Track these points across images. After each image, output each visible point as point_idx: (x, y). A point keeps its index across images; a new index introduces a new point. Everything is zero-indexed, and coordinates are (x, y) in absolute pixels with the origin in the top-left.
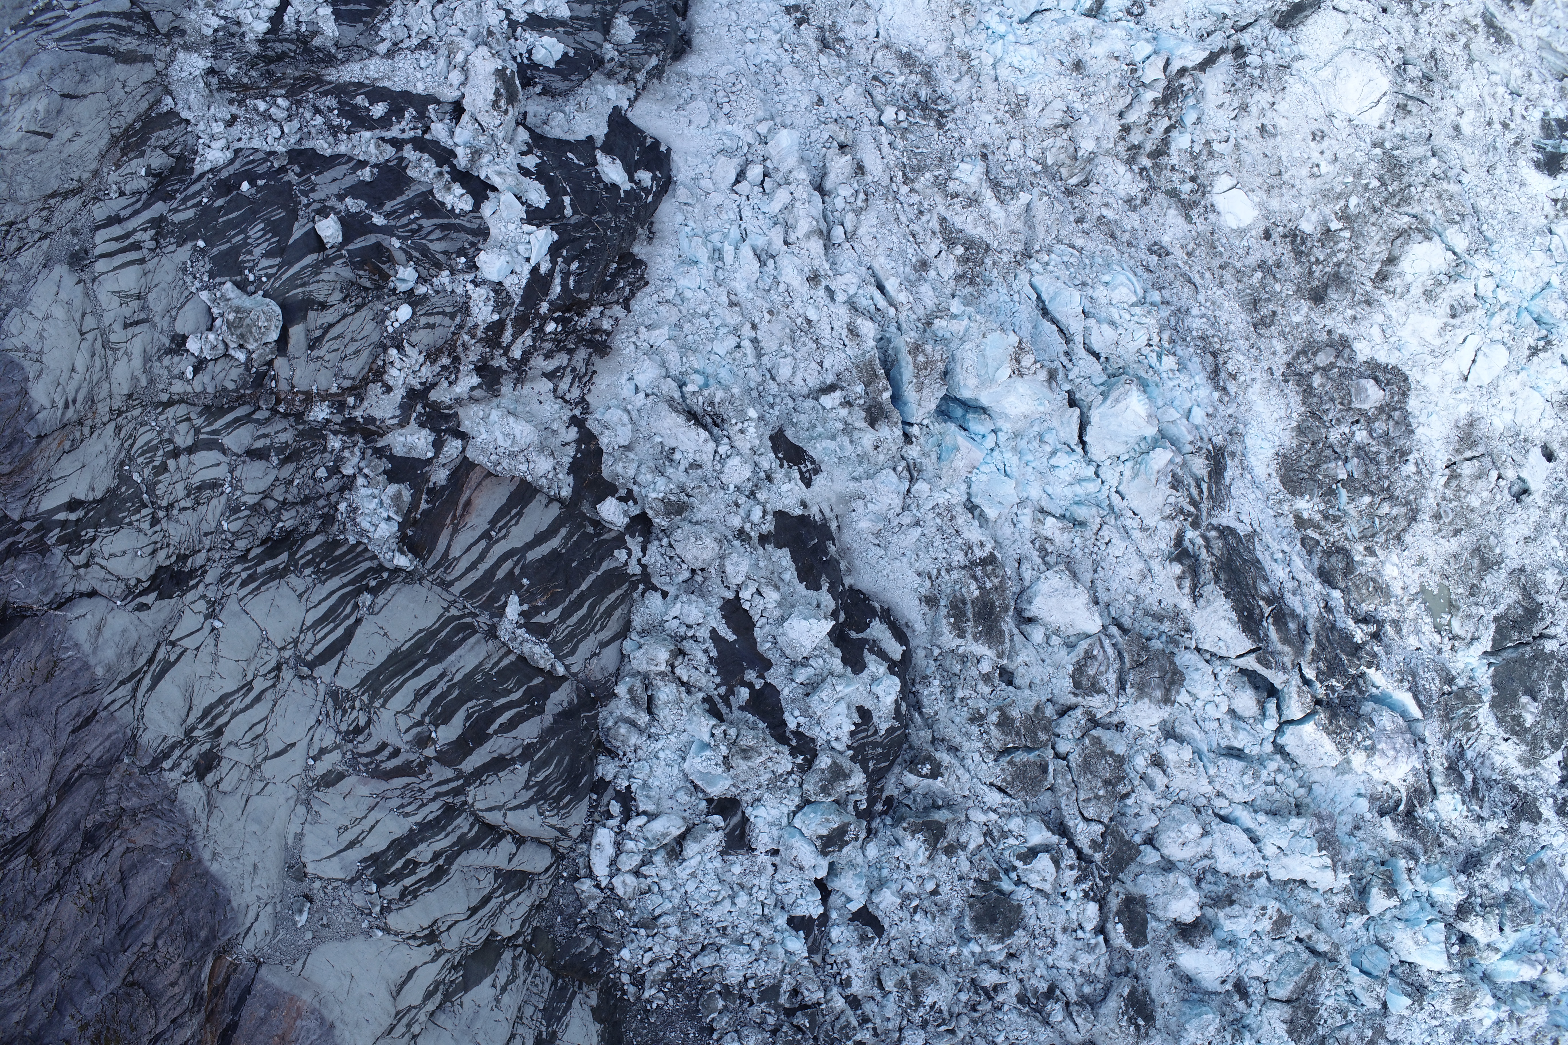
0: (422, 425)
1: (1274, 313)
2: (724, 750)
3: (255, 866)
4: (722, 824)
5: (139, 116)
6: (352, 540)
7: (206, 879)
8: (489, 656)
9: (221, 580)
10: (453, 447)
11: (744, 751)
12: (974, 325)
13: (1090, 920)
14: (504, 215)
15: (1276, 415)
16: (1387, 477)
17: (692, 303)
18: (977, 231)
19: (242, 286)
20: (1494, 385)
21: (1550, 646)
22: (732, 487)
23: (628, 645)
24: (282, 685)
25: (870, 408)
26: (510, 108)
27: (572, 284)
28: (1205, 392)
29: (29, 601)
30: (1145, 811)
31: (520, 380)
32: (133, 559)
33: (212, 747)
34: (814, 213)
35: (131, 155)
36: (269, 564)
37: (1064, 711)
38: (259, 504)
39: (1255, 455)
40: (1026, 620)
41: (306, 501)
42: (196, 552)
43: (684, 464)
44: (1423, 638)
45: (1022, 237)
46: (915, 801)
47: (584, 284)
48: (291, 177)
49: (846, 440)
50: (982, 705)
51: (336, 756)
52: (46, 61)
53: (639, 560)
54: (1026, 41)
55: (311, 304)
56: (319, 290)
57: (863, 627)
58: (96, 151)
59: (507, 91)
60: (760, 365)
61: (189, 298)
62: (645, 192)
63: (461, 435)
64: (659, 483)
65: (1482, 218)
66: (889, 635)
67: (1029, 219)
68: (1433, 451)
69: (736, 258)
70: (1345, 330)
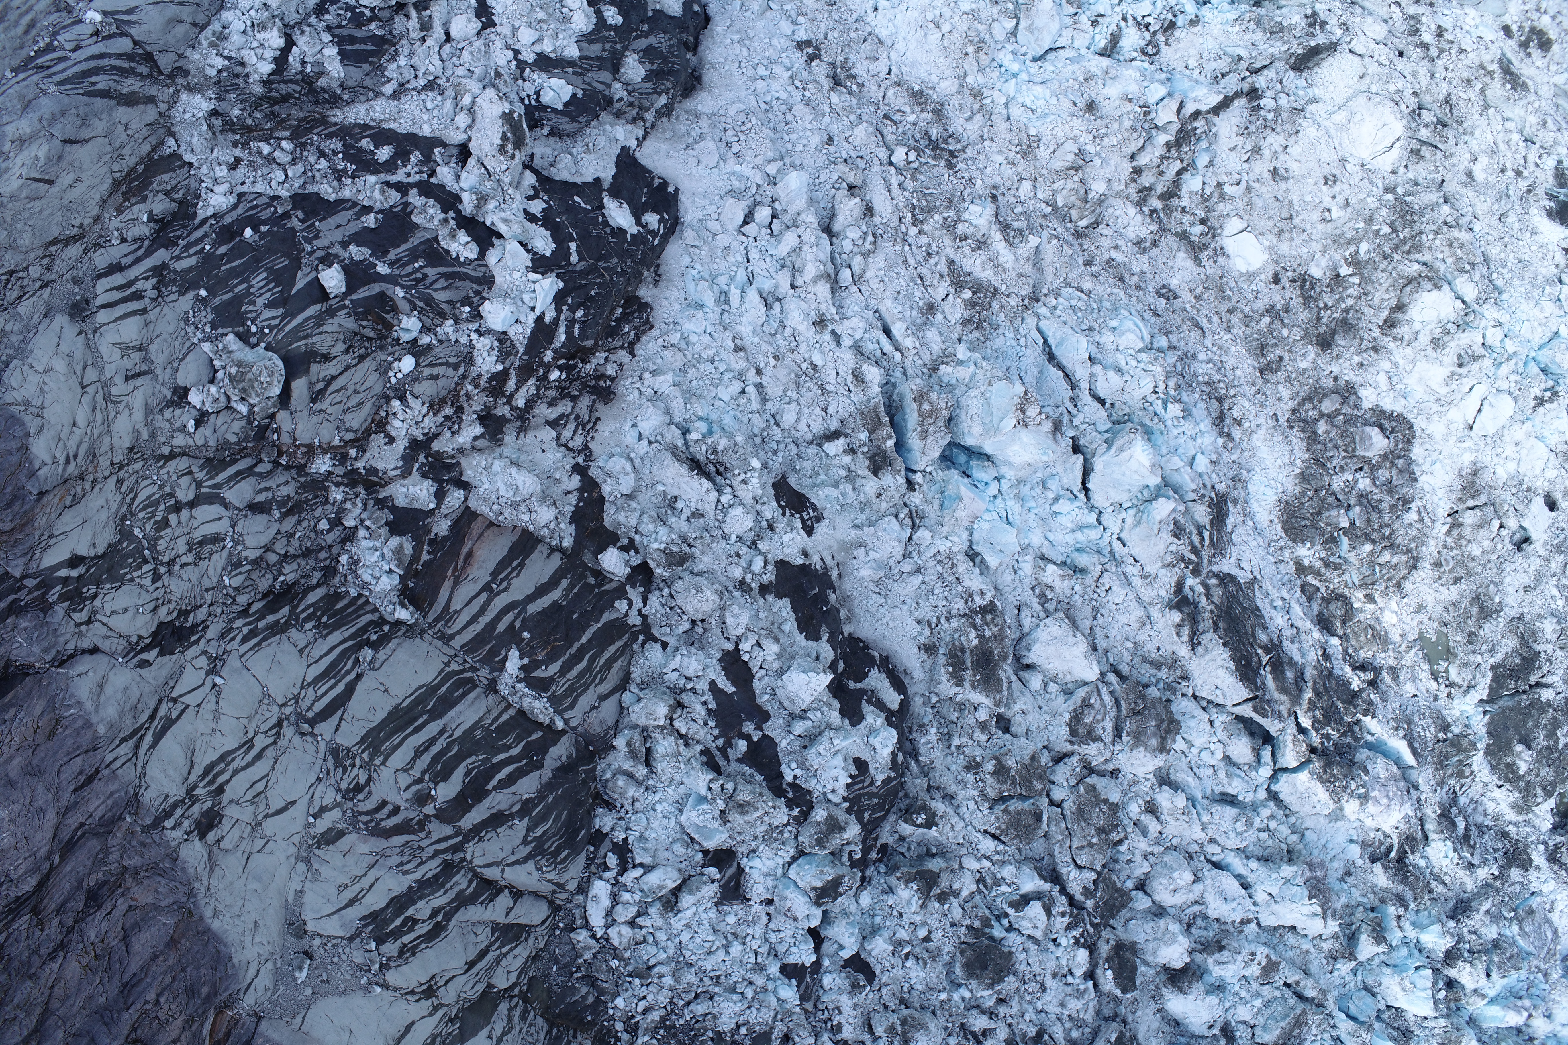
0: (424, 476)
1: (1281, 358)
2: (721, 804)
3: (256, 923)
4: (718, 876)
5: (142, 159)
6: (353, 593)
7: (207, 935)
8: (489, 711)
9: (222, 636)
10: (455, 497)
11: (740, 805)
12: (980, 372)
13: (1080, 966)
14: (510, 263)
15: (1279, 462)
16: (1388, 526)
17: (697, 348)
18: (985, 274)
19: (244, 337)
20: (1499, 435)
21: (1546, 694)
22: (733, 537)
23: (627, 697)
24: (283, 743)
25: (874, 456)
26: (517, 153)
27: (576, 332)
28: (1210, 439)
29: (31, 659)
30: (1138, 858)
31: (523, 429)
32: (134, 617)
33: (214, 805)
34: (822, 257)
35: (133, 200)
36: (271, 618)
37: (1059, 758)
38: (261, 558)
39: (1257, 501)
40: (1024, 667)
41: (307, 553)
42: (198, 607)
43: (687, 513)
44: (1420, 685)
45: (1030, 281)
46: (909, 849)
47: (589, 332)
48: (295, 223)
49: (849, 488)
50: (978, 753)
51: (336, 814)
52: (46, 106)
53: (639, 611)
54: (1040, 80)
55: (313, 356)
56: (321, 342)
57: (861, 676)
58: (97, 197)
59: (514, 135)
60: (764, 411)
61: (191, 348)
62: (652, 234)
63: (464, 485)
64: (661, 534)
65: (1493, 266)
66: (887, 684)
67: (1037, 263)
68: (1436, 500)
69: (743, 302)
70: (1351, 377)
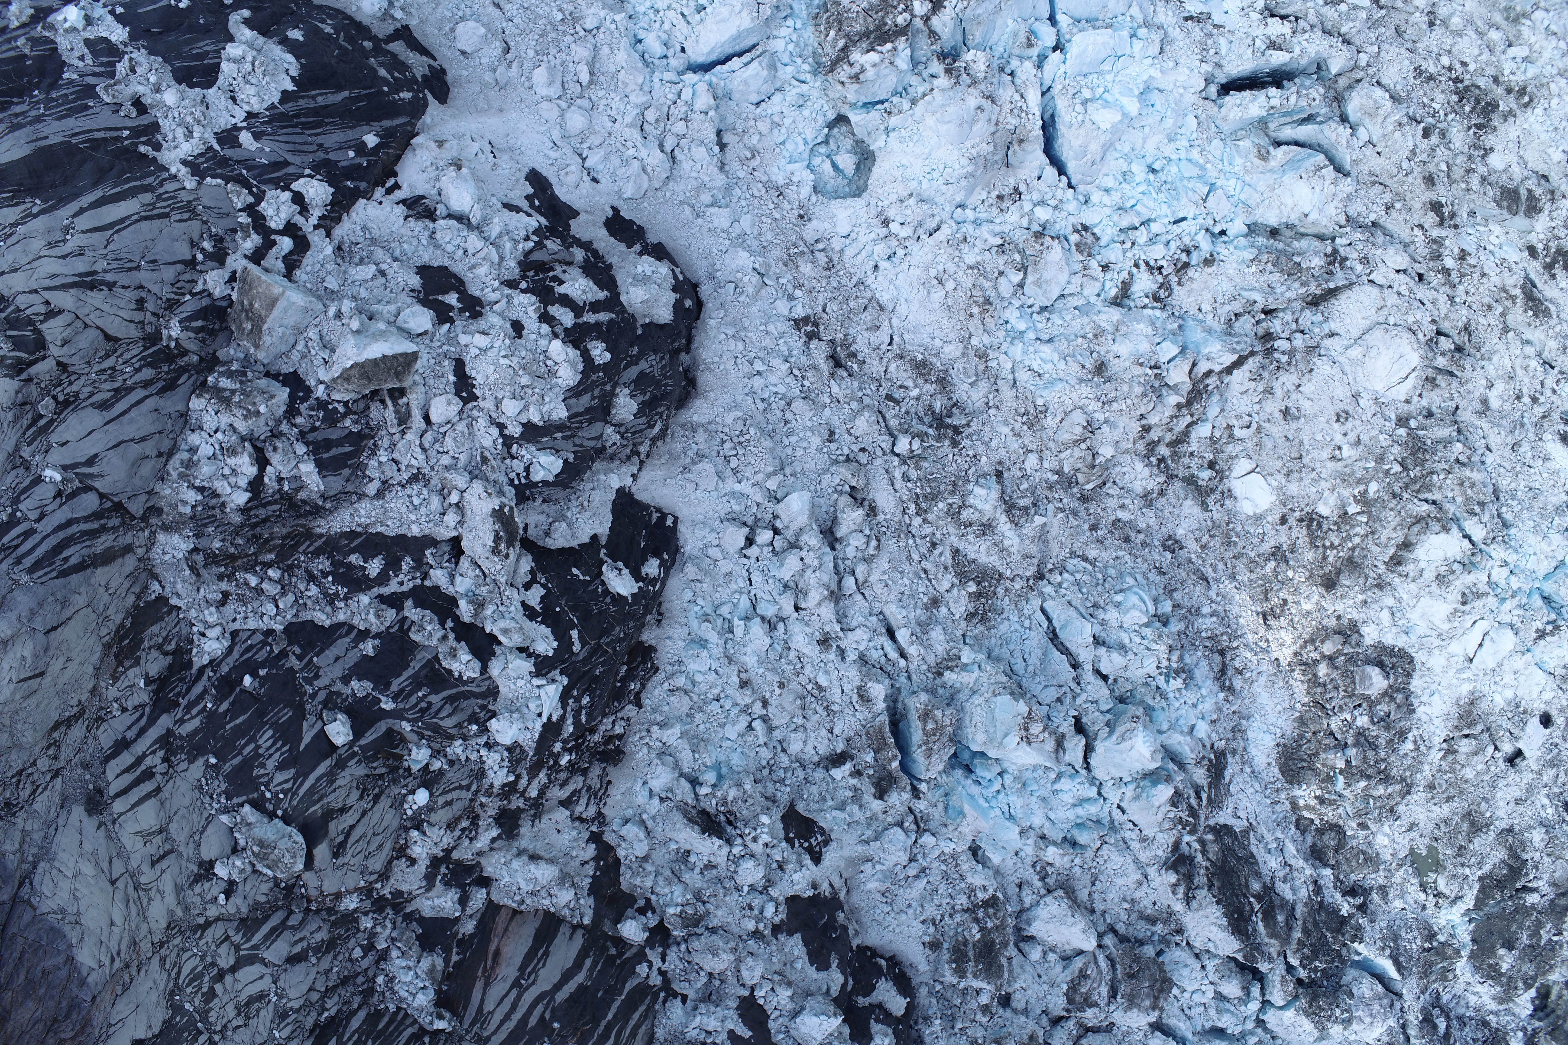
0: (447, 884)
1: (1285, 601)
5: (128, 614)
6: (392, 1009)
10: (479, 897)
12: (985, 676)
14: (513, 672)
15: (1279, 708)
16: (1384, 760)
17: (703, 687)
18: (990, 561)
19: (260, 807)
20: (1499, 666)
21: (1531, 899)
22: (746, 889)
25: (881, 779)
26: (511, 551)
27: (583, 718)
28: (1211, 700)
31: (537, 816)
34: (825, 578)
35: (127, 664)
37: (1057, 1021)
38: (305, 1002)
39: (1256, 748)
40: (1024, 939)
41: (346, 983)
43: (700, 865)
44: (1409, 899)
45: (1036, 561)
47: (596, 712)
48: (293, 662)
49: (855, 808)
50: (981, 1033)
52: (22, 600)
53: (659, 970)
54: (1046, 337)
55: (330, 814)
56: (335, 800)
57: (869, 989)
58: (90, 670)
59: (506, 532)
60: (771, 739)
61: (209, 820)
62: (653, 581)
63: (485, 882)
64: (676, 893)
65: (1502, 499)
66: (893, 992)
67: (1042, 536)
68: (1432, 728)
69: (747, 632)
70: (1354, 615)
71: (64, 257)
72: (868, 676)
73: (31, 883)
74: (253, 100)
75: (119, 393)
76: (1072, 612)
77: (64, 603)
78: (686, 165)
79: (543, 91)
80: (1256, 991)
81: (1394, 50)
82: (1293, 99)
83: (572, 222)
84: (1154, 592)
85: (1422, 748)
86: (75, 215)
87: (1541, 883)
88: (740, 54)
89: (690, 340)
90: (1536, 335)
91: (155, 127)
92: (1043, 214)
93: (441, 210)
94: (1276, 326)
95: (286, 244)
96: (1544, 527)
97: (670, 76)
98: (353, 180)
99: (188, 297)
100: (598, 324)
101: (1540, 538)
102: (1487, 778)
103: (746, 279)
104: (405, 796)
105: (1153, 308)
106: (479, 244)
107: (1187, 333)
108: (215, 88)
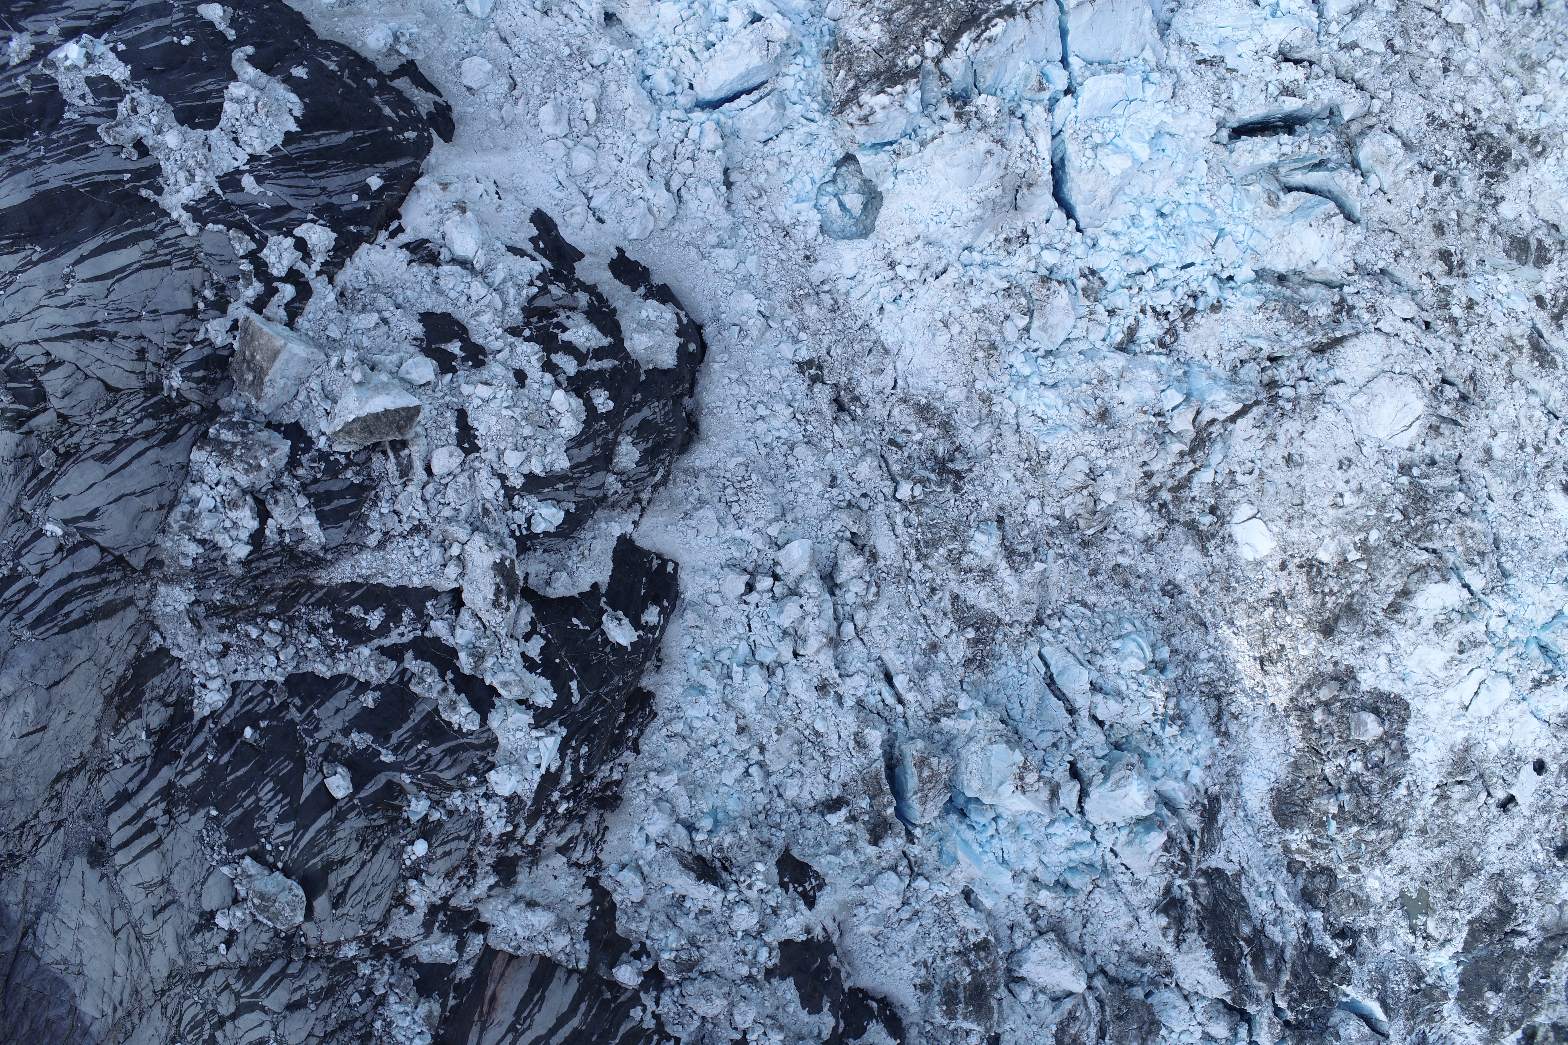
0: (445, 931)
1: (1283, 647)
5: (130, 665)
10: (476, 943)
12: (981, 723)
14: (512, 724)
15: (1274, 753)
16: (1377, 805)
17: (701, 733)
18: (989, 606)
19: (260, 859)
20: (1494, 714)
21: (1520, 942)
22: (740, 934)
25: (876, 825)
26: (512, 604)
27: (582, 768)
28: (1206, 745)
31: (534, 863)
34: (824, 626)
35: (129, 716)
39: (1250, 792)
40: (1014, 980)
41: (344, 1028)
43: (695, 910)
44: (1398, 941)
45: (1035, 607)
48: (294, 714)
49: (850, 853)
53: (653, 1013)
54: (1050, 382)
55: (329, 866)
56: (334, 852)
57: (860, 1031)
58: (92, 722)
59: (507, 585)
60: (767, 784)
61: (210, 871)
62: (652, 629)
63: (482, 928)
64: (671, 939)
65: (1502, 548)
66: (884, 1033)
67: (1042, 581)
68: (1426, 774)
69: (745, 678)
70: (1351, 661)
71: (64, 307)
72: (865, 722)
73: (34, 934)
74: (256, 143)
75: (120, 445)
76: (1070, 659)
77: (66, 658)
78: (692, 205)
79: (549, 129)
80: (1243, 1032)
81: (1407, 95)
82: (1305, 147)
83: (576, 265)
84: (1152, 638)
85: (1416, 794)
86: (75, 264)
87: (1529, 927)
88: (748, 92)
89: (693, 383)
90: (1542, 385)
91: (157, 169)
92: (1051, 258)
93: (445, 255)
94: (1281, 374)
95: (288, 291)
96: (1543, 577)
97: (676, 114)
98: (356, 224)
99: (189, 346)
100: (601, 372)
101: (1538, 589)
102: (1479, 824)
103: (751, 322)
104: (404, 846)
105: (1159, 354)
106: (483, 291)
107: (1192, 380)
108: (217, 130)
